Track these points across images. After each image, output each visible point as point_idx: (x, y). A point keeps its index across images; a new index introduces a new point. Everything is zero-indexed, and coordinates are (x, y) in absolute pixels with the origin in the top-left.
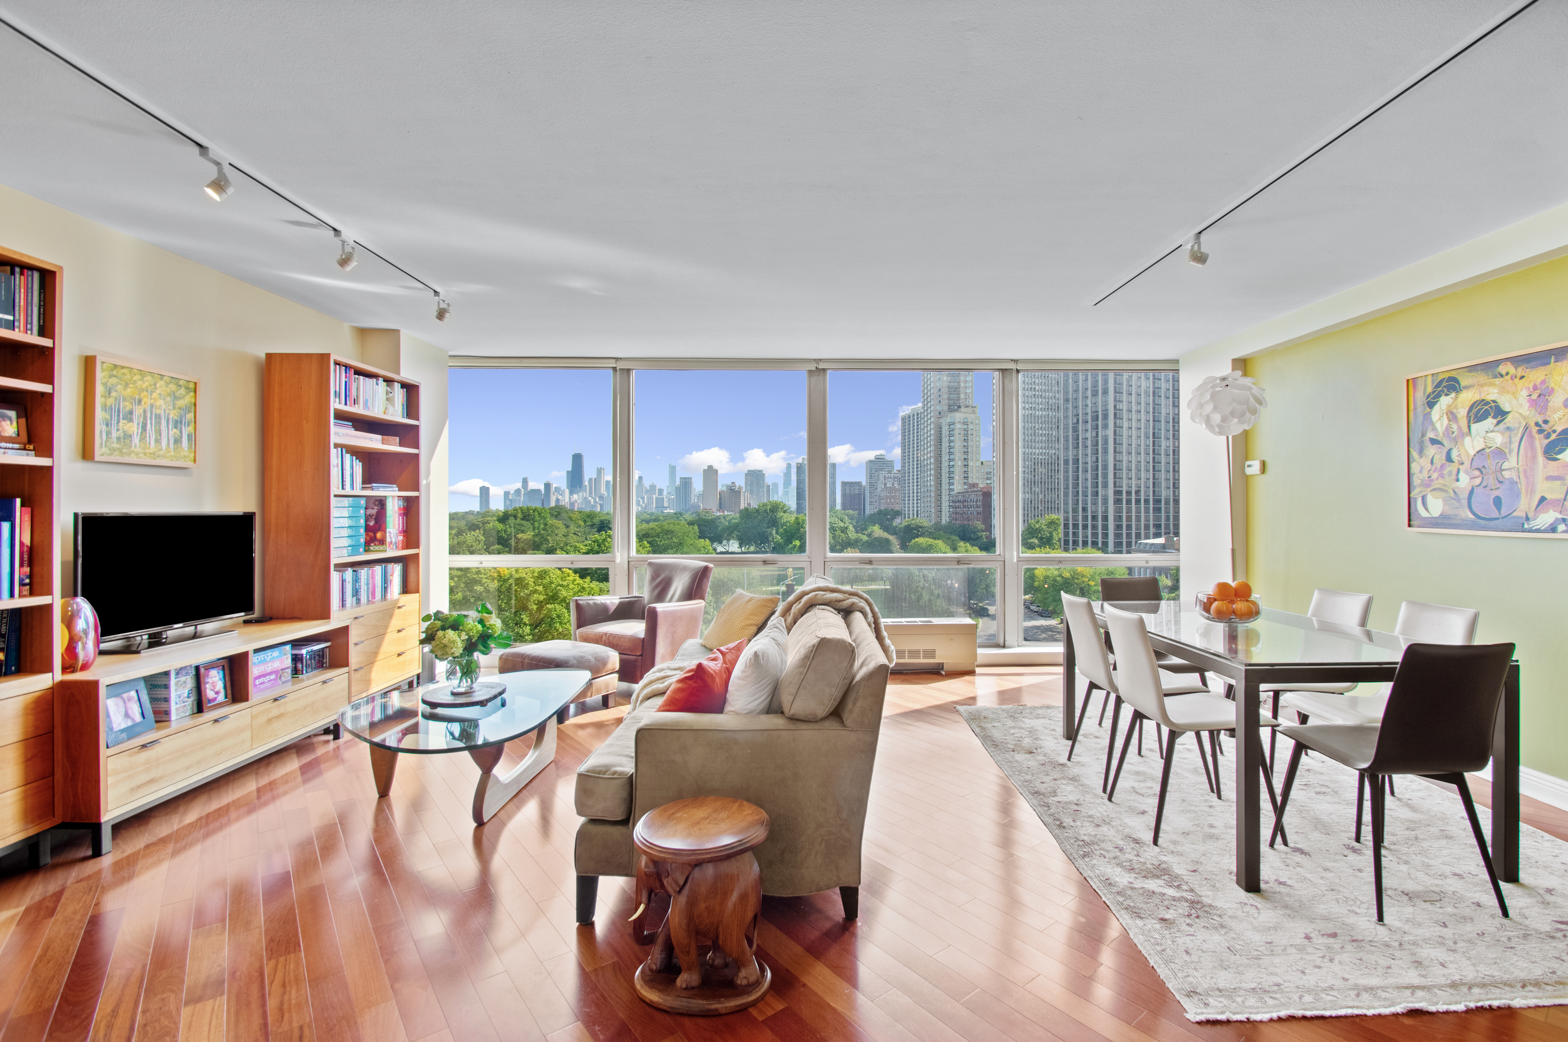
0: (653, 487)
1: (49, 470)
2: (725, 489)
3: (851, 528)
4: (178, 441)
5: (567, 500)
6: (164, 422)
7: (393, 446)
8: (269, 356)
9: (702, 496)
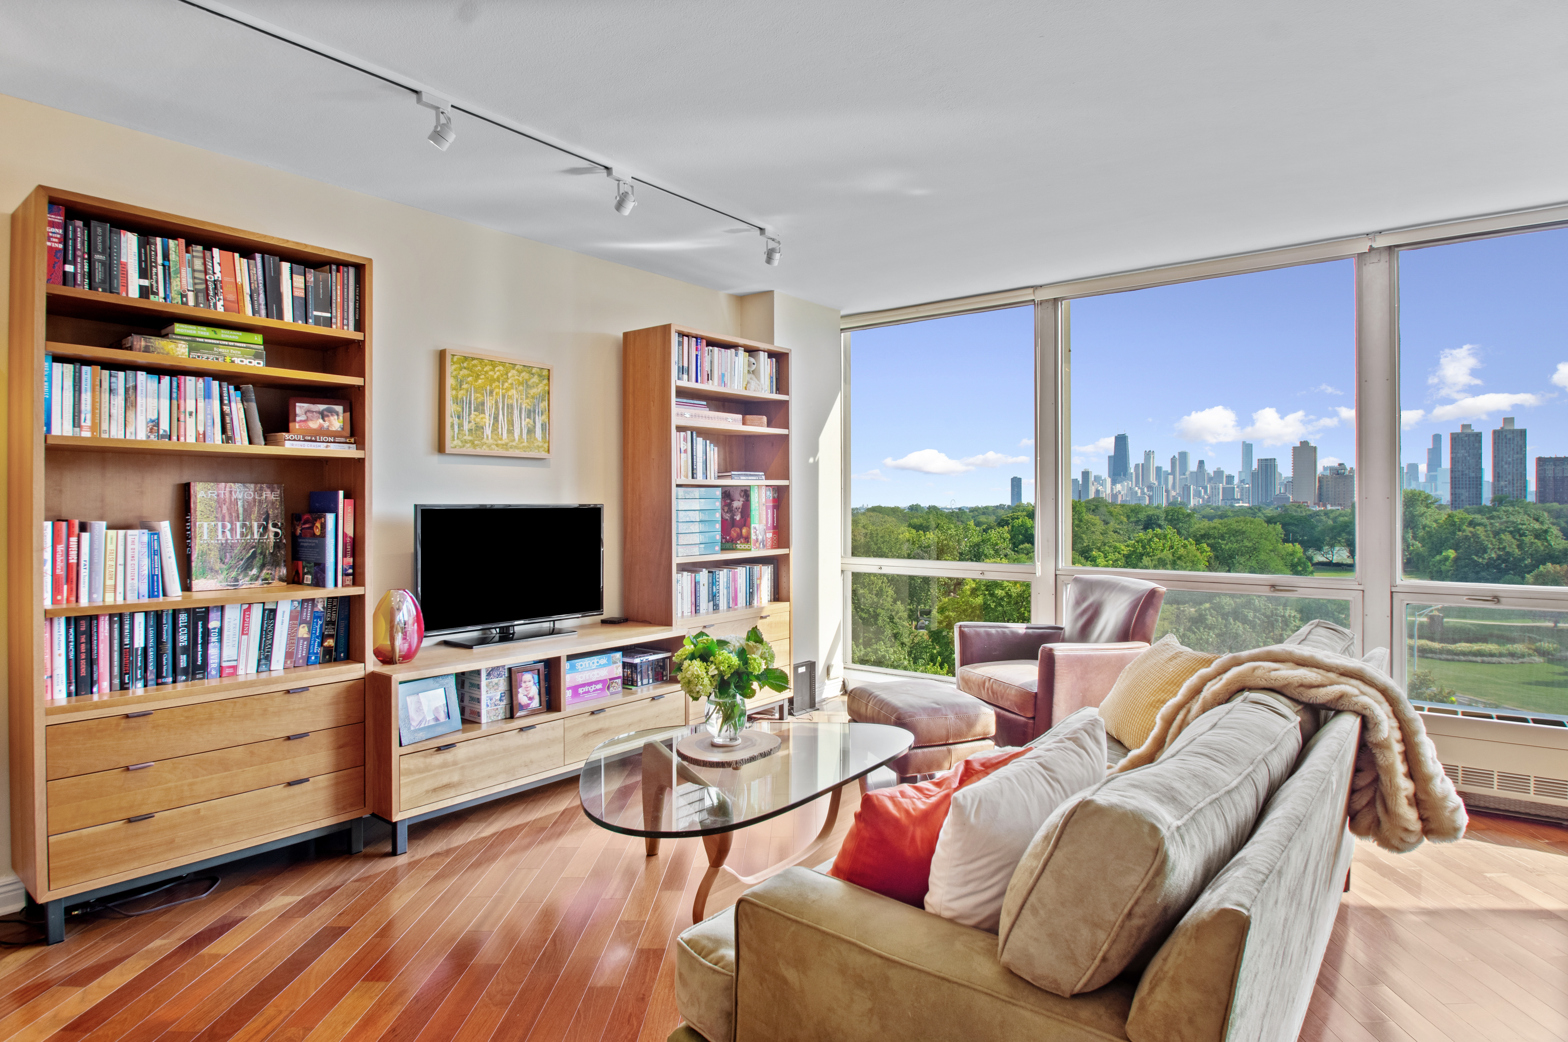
0: (1219, 473)
1: (361, 462)
2: (1328, 473)
3: (1555, 530)
4: (531, 431)
5: (1109, 491)
6: (516, 412)
7: (759, 427)
8: (626, 335)
9: (1290, 484)
